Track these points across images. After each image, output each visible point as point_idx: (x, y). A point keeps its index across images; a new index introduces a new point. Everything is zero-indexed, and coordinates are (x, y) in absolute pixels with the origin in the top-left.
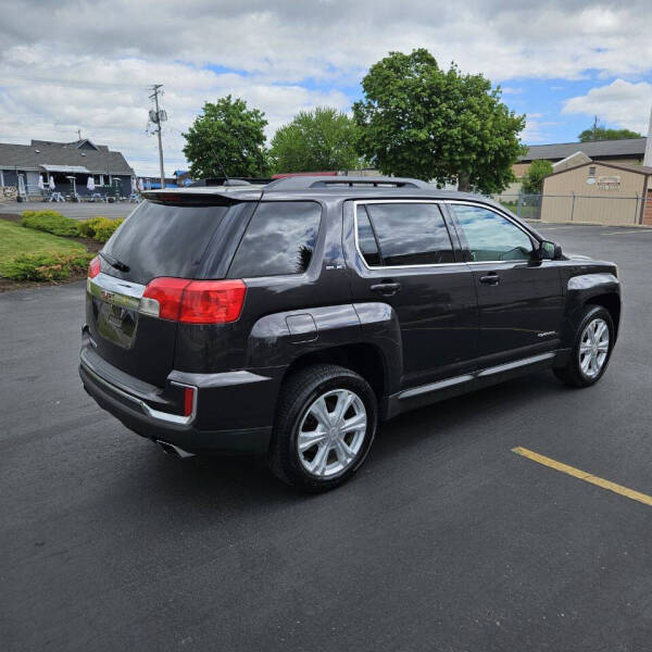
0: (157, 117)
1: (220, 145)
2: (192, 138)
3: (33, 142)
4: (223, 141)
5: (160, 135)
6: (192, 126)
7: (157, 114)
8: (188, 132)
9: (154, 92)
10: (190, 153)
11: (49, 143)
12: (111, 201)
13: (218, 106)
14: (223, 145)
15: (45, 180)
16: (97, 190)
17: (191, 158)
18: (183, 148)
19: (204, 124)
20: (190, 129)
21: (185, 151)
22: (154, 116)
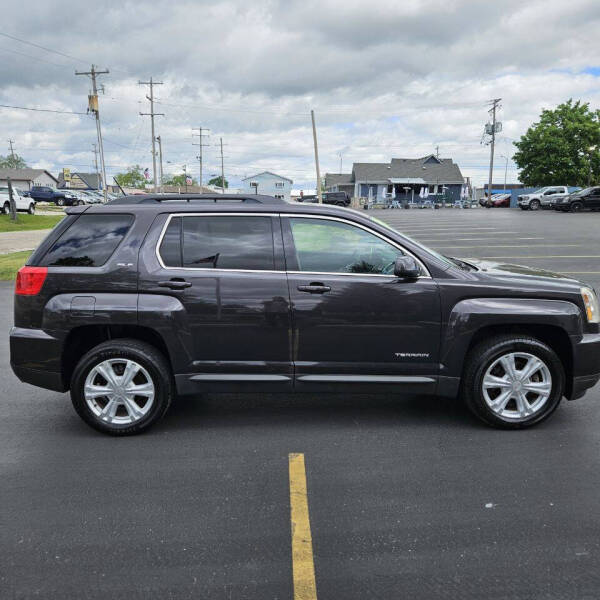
0: (492, 130)
1: (550, 150)
2: (524, 145)
3: (393, 160)
4: (554, 146)
5: (493, 146)
6: (524, 135)
7: (493, 126)
8: (520, 140)
9: (492, 106)
10: (521, 160)
11: (405, 160)
12: (437, 207)
13: (556, 111)
14: (554, 151)
15: (390, 190)
16: (430, 197)
17: (520, 165)
18: (513, 155)
19: (536, 131)
20: (522, 138)
21: (515, 158)
22: (490, 129)
